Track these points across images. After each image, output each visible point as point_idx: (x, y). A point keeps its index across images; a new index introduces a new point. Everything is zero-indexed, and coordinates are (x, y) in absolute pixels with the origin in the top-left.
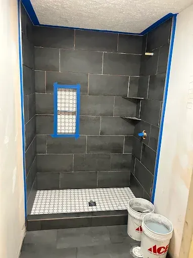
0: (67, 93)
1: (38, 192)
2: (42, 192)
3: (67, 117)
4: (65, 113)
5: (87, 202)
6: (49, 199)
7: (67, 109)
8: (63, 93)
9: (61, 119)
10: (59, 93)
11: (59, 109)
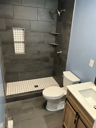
0: (19, 31)
1: (8, 83)
2: (10, 83)
3: (19, 44)
4: (18, 42)
5: (33, 85)
6: (14, 86)
7: (19, 40)
8: (16, 31)
9: (16, 45)
10: (14, 31)
11: (15, 40)
